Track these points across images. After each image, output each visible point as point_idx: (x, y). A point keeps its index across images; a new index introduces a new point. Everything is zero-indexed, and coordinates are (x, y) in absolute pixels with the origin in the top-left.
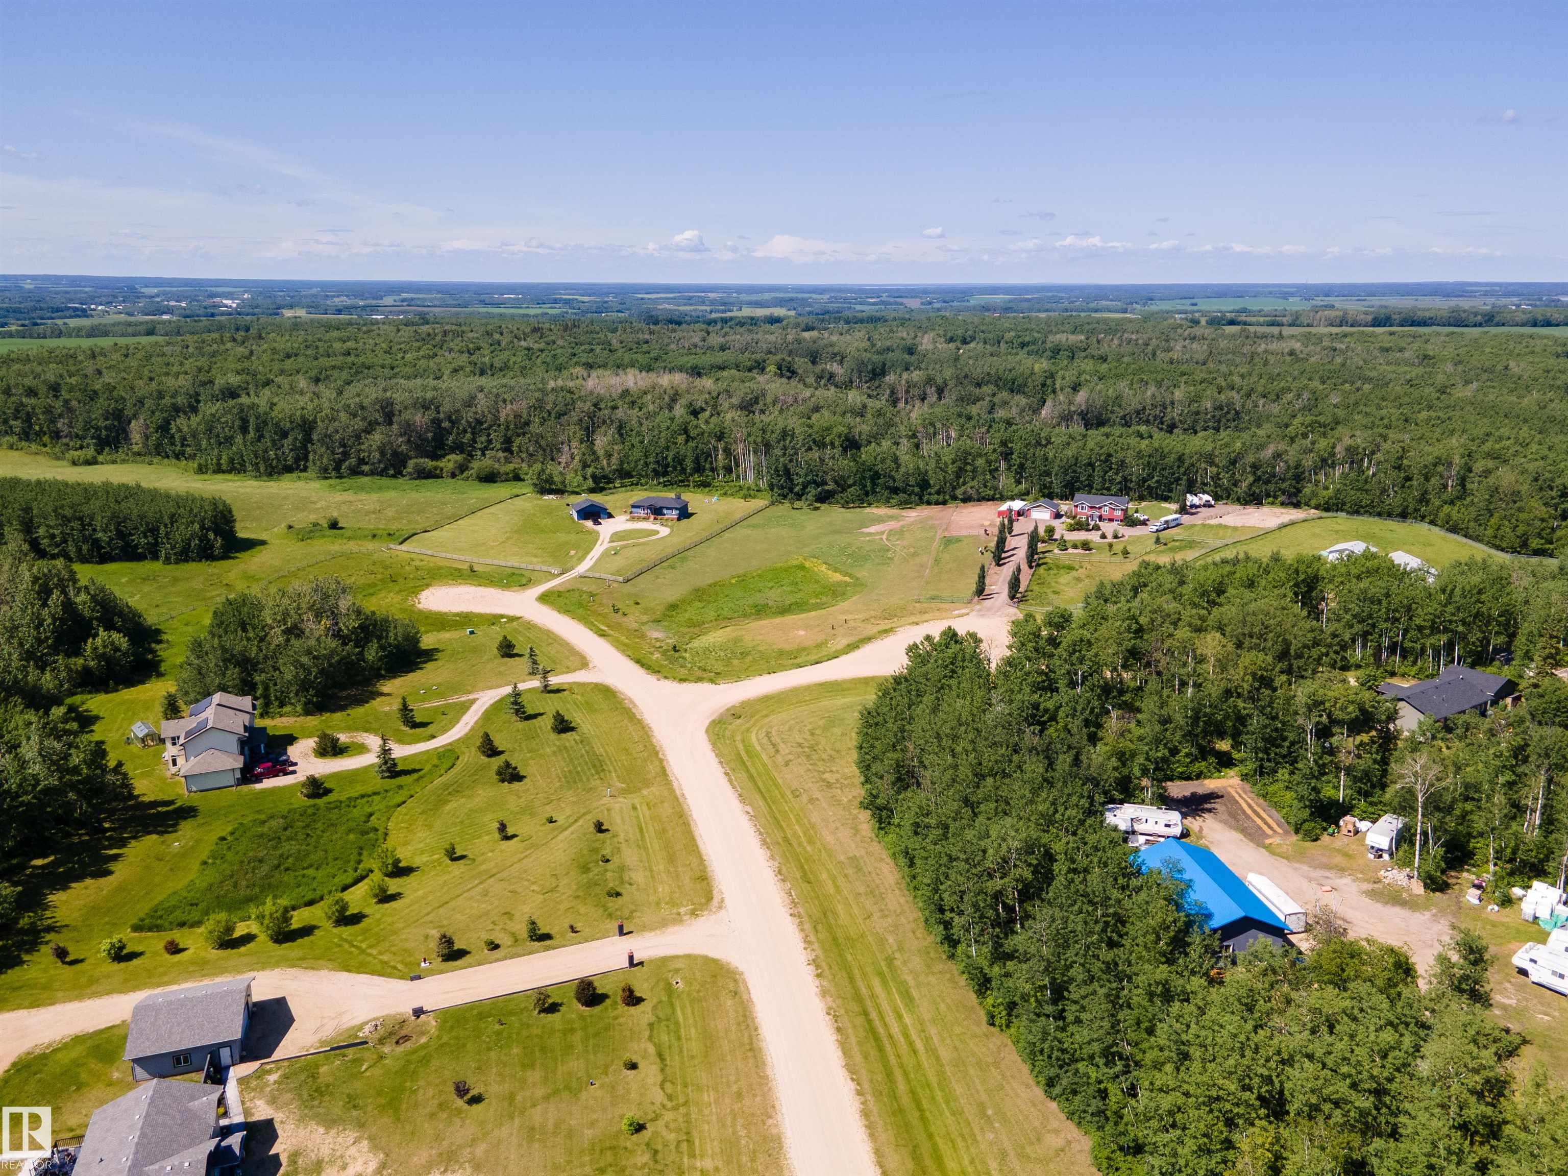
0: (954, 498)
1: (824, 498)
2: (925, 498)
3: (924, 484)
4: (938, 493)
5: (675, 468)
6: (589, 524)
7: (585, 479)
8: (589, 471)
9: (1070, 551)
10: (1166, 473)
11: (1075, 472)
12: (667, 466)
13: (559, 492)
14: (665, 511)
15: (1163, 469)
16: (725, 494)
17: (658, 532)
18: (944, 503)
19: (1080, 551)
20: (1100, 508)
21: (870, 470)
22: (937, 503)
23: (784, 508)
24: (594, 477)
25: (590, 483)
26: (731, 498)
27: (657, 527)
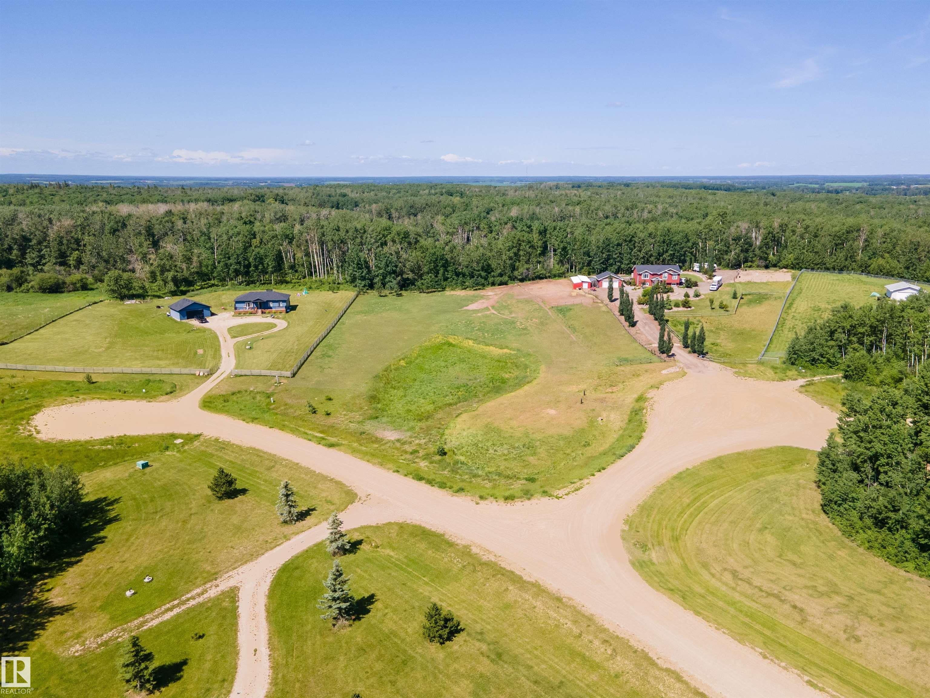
0: (513, 279)
1: (405, 285)
2: (491, 280)
3: (488, 269)
4: (501, 275)
5: (256, 267)
6: (194, 322)
7: (165, 282)
8: (170, 275)
9: (675, 309)
10: (677, 247)
11: (609, 251)
12: (249, 266)
13: (141, 297)
14: (271, 305)
15: (675, 245)
16: (310, 288)
17: (275, 326)
18: (506, 284)
19: (681, 309)
20: (661, 274)
21: (441, 259)
22: (501, 284)
23: (372, 296)
24: (175, 280)
25: (171, 286)
26: (318, 291)
27: (269, 320)
